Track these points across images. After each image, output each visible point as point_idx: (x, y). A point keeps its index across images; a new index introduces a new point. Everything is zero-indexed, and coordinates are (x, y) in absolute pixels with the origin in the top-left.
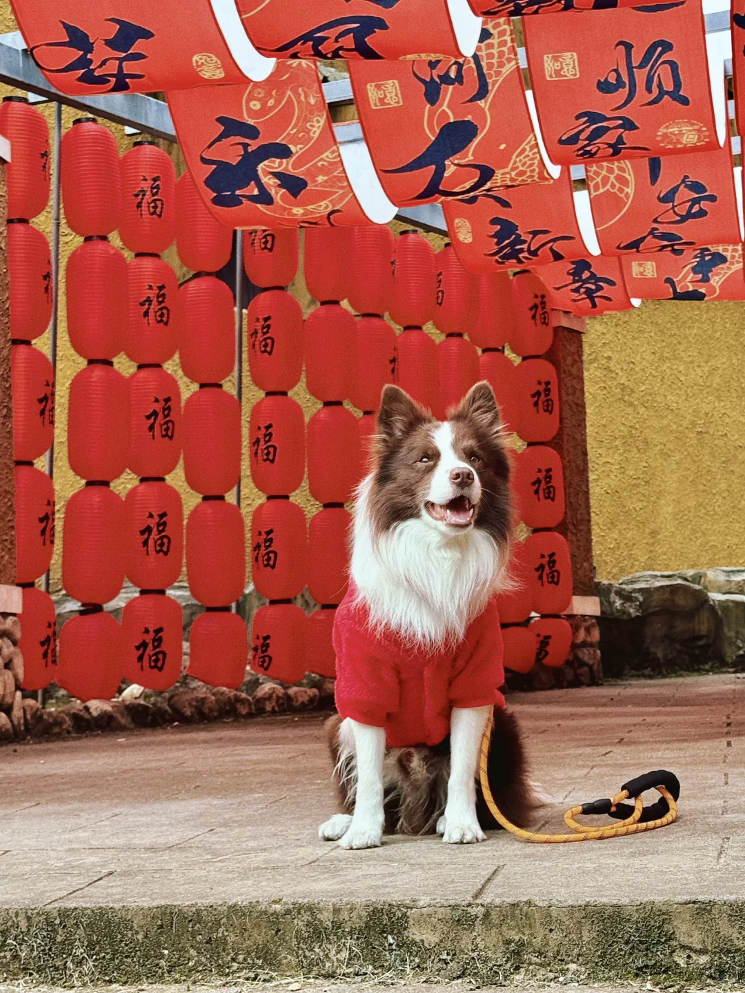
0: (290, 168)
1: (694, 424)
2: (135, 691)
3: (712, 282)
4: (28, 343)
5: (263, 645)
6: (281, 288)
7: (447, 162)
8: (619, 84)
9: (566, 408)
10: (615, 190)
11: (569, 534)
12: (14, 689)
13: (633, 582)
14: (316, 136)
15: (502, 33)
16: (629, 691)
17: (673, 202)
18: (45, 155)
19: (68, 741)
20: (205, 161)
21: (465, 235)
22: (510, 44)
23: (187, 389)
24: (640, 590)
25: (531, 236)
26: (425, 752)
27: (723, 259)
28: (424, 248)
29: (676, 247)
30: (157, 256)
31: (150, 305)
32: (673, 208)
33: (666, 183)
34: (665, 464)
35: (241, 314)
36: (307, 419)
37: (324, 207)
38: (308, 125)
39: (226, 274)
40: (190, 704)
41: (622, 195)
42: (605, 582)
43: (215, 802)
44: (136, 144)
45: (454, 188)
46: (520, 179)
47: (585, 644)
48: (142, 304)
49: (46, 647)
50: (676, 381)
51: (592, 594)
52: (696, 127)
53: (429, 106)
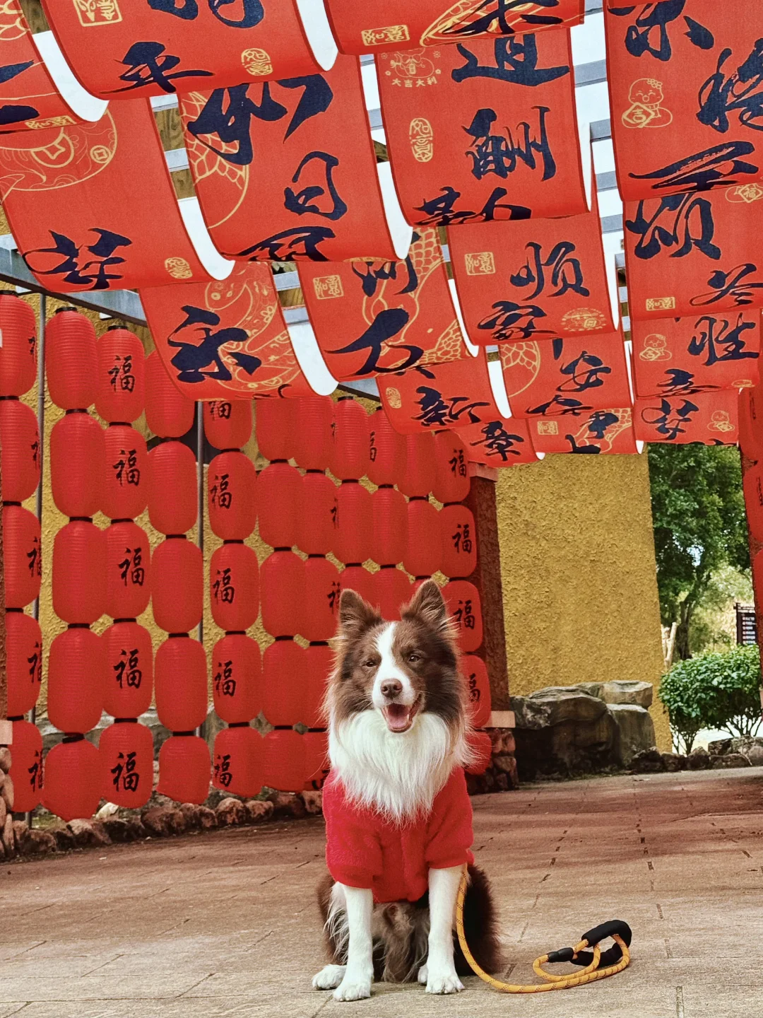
0: (246, 349)
1: (587, 553)
2: (111, 809)
3: (605, 438)
4: (19, 504)
5: (224, 764)
6: (237, 450)
7: (382, 344)
8: (530, 278)
9: (483, 548)
10: (524, 364)
11: (487, 657)
12: (5, 812)
13: (542, 696)
14: (269, 322)
15: (429, 236)
16: (543, 796)
17: (574, 373)
18: (33, 340)
19: (54, 859)
20: (171, 343)
21: (395, 402)
22: (435, 245)
23: (155, 538)
24: (549, 704)
25: (452, 402)
26: (407, 906)
27: (616, 419)
28: (358, 411)
29: (576, 411)
30: (129, 425)
31: (122, 467)
32: (574, 377)
33: (566, 358)
34: (564, 588)
35: (202, 468)
36: (260, 563)
37: (275, 382)
38: (262, 313)
39: (188, 439)
40: (161, 820)
41: (531, 368)
42: (518, 697)
43: (207, 941)
44: (110, 328)
45: (389, 365)
46: (445, 357)
47: (502, 753)
48: (116, 467)
49: (33, 774)
50: (572, 517)
51: (508, 709)
52: (595, 314)
53: (366, 297)
